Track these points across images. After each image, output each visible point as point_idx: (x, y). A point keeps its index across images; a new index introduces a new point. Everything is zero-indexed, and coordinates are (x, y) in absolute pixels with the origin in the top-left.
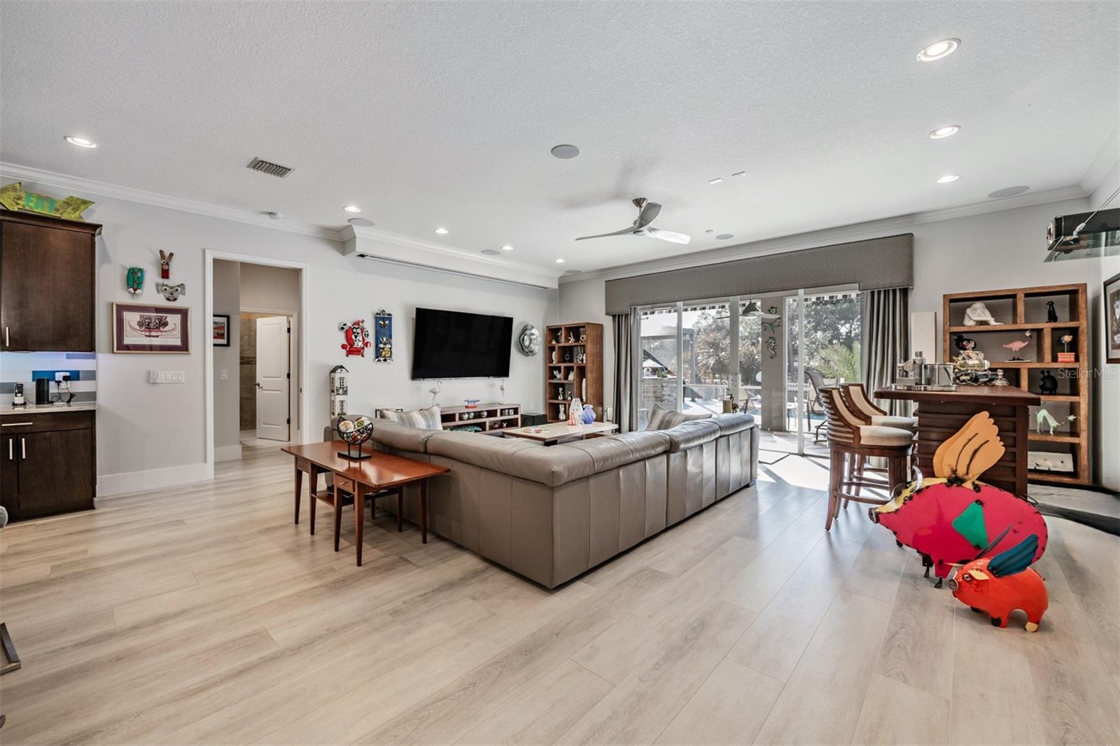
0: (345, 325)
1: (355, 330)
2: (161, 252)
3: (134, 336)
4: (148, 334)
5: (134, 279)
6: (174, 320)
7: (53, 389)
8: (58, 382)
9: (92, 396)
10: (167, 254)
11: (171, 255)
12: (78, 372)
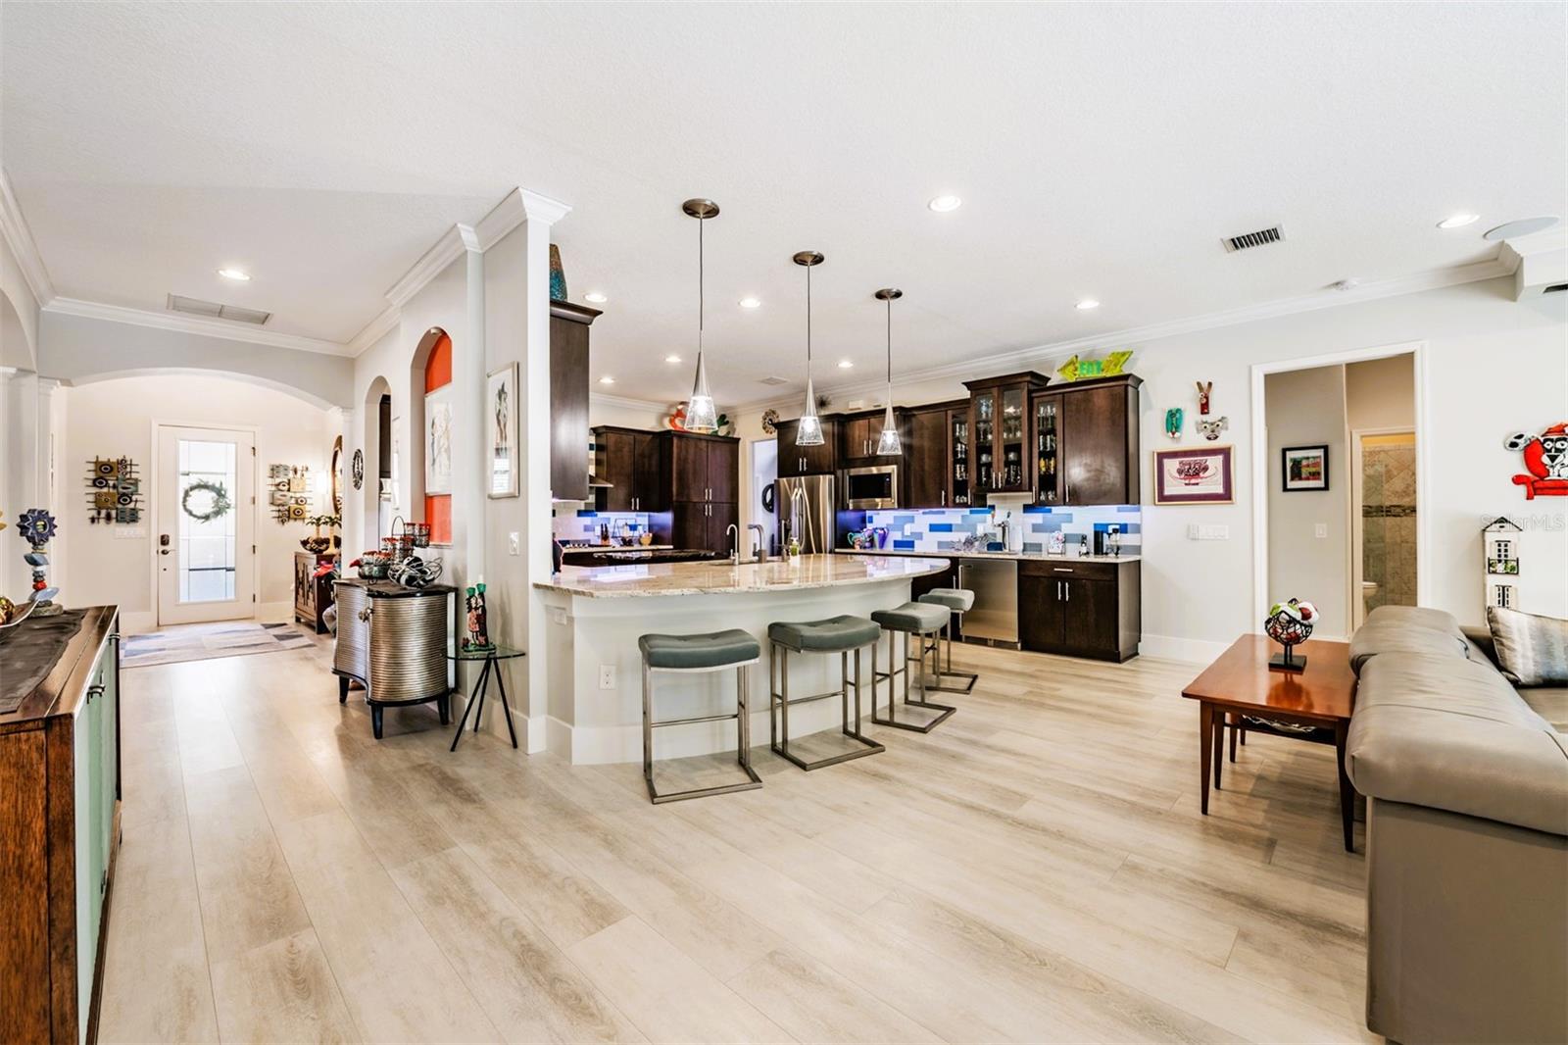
0: (1520, 437)
1: (1549, 445)
2: (1199, 384)
3: (1175, 486)
4: (1187, 482)
5: (1173, 420)
6: (1215, 463)
7: (1107, 541)
8: (1110, 535)
9: (1138, 550)
10: (1205, 385)
11: (1210, 384)
12: (1126, 525)
